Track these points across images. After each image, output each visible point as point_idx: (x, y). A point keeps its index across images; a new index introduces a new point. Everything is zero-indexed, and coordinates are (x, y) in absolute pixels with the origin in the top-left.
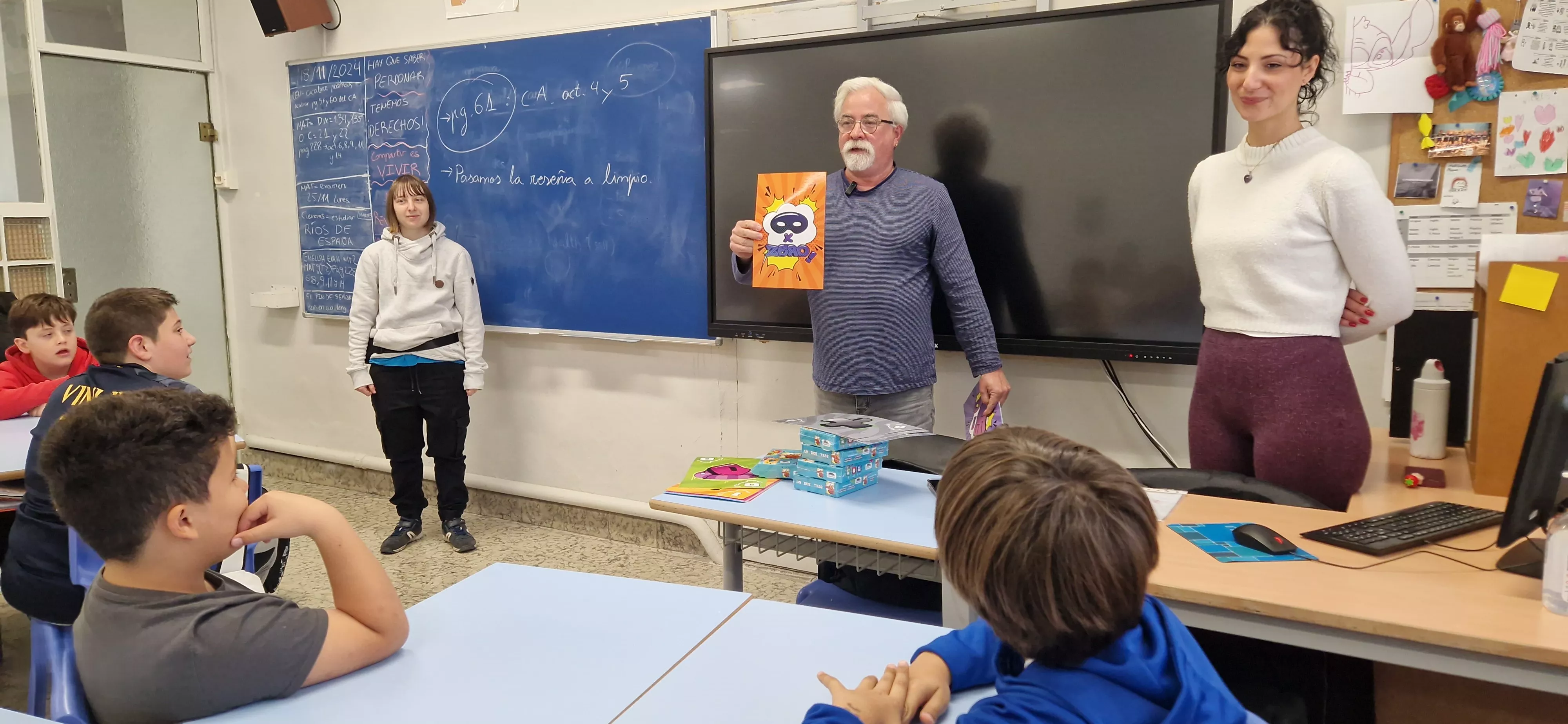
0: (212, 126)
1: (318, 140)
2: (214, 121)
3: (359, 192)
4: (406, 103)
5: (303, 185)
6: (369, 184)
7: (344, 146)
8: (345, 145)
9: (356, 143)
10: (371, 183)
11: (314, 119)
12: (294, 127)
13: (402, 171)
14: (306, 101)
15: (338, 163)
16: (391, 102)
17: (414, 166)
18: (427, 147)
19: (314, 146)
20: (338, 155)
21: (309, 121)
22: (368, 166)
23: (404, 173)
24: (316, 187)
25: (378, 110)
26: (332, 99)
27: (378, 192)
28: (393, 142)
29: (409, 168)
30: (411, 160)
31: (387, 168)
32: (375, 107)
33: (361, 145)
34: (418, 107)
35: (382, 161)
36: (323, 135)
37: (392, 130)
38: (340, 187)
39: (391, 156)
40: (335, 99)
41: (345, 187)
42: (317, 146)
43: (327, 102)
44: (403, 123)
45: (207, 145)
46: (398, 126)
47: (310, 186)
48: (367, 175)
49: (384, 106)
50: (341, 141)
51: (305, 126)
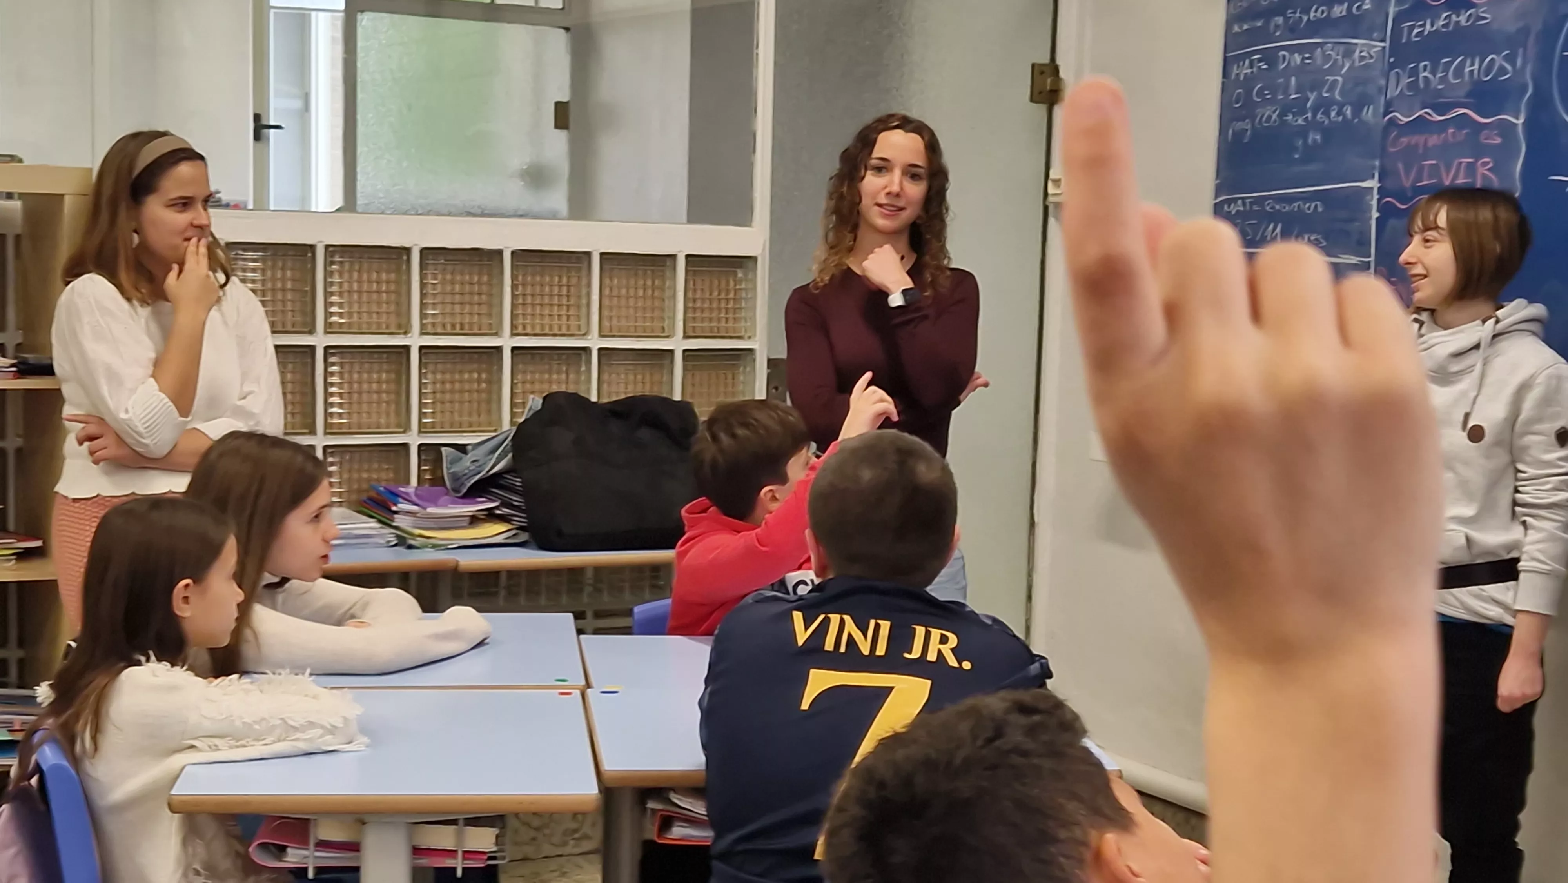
0: (1056, 70)
1: (1273, 101)
2: (1059, 61)
3: (1351, 220)
4: (1485, 18)
5: (1229, 202)
6: (1374, 203)
7: (1329, 116)
8: (1333, 114)
9: (1357, 112)
10: (1379, 200)
11: (1270, 57)
12: (1225, 74)
13: (1456, 177)
14: (1256, 16)
15: (1311, 154)
16: (1449, 17)
17: (1485, 164)
18: (1521, 121)
19: (1262, 117)
20: (1315, 137)
21: (1260, 60)
22: (1377, 163)
23: (1460, 181)
24: (1255, 208)
25: (1417, 35)
26: (1316, 11)
27: (1393, 223)
28: (1441, 109)
29: (1471, 167)
30: (1479, 151)
31: (1421, 169)
32: (1412, 28)
33: (1368, 114)
34: (1512, 27)
35: (1411, 155)
36: (1286, 93)
37: (1443, 80)
38: (1308, 207)
39: (1434, 140)
40: (1323, 12)
41: (1320, 209)
42: (1270, 117)
43: (1305, 18)
44: (1472, 64)
45: (1041, 110)
46: (1459, 72)
47: (1244, 204)
48: (1373, 183)
49: (1432, 26)
50: (1324, 105)
51: (1249, 71)
